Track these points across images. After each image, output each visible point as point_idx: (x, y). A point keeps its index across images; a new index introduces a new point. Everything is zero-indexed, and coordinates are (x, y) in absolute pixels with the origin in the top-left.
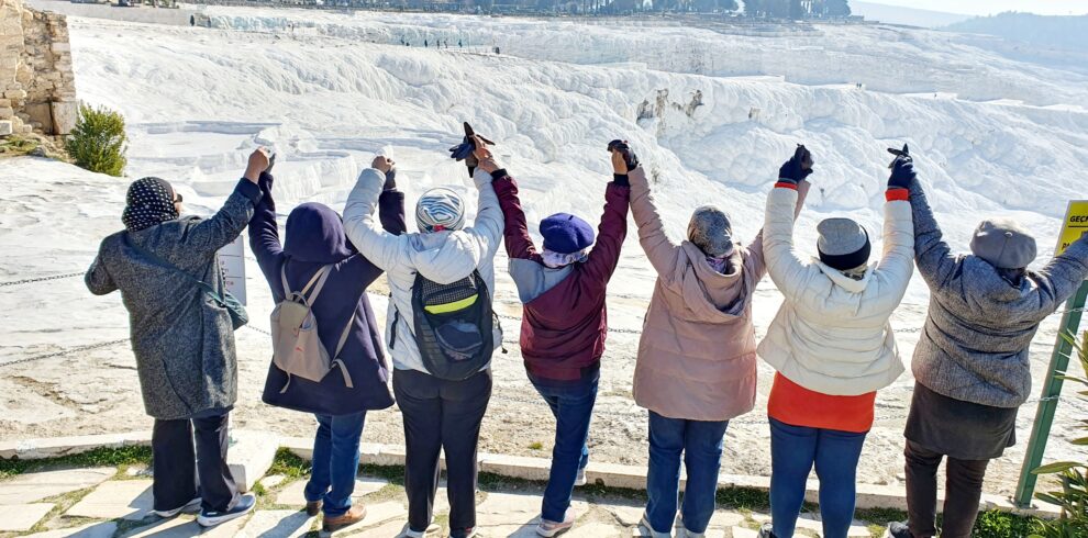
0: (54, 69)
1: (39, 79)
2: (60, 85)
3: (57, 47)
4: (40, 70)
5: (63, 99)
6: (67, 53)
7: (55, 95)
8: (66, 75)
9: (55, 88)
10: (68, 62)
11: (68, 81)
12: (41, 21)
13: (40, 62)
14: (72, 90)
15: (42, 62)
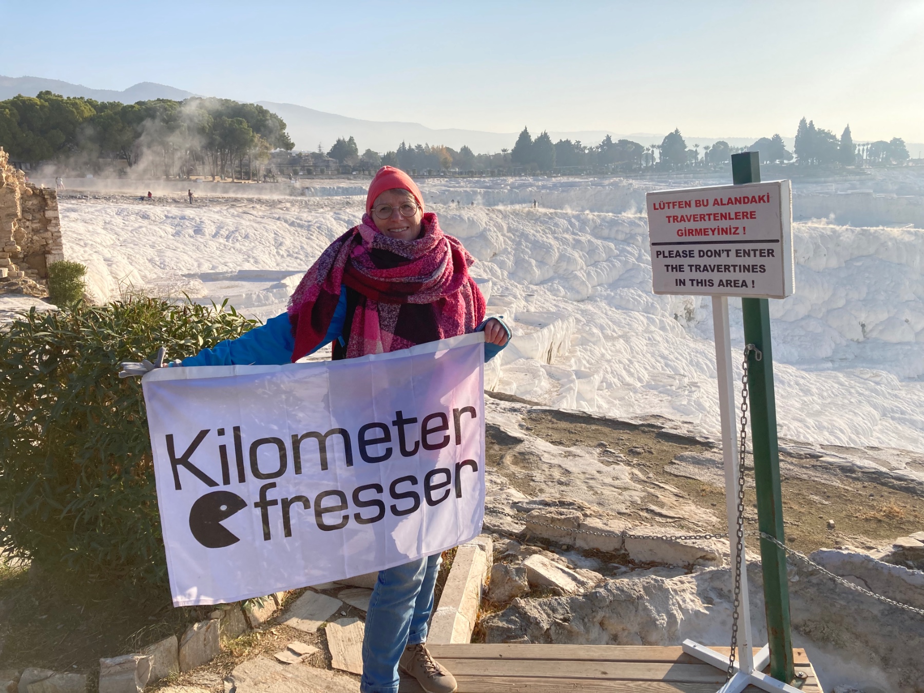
0: (47, 230)
1: (35, 238)
2: (50, 242)
3: (49, 214)
4: (35, 231)
5: (53, 252)
6: (57, 218)
7: (47, 249)
8: (56, 234)
9: (47, 244)
10: (57, 225)
11: (57, 238)
12: (39, 196)
13: (36, 225)
14: (60, 245)
15: (38, 225)
